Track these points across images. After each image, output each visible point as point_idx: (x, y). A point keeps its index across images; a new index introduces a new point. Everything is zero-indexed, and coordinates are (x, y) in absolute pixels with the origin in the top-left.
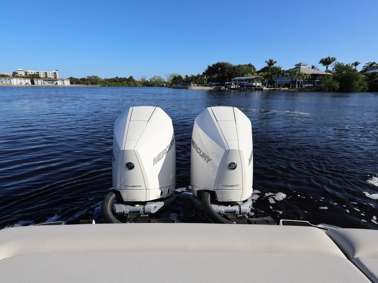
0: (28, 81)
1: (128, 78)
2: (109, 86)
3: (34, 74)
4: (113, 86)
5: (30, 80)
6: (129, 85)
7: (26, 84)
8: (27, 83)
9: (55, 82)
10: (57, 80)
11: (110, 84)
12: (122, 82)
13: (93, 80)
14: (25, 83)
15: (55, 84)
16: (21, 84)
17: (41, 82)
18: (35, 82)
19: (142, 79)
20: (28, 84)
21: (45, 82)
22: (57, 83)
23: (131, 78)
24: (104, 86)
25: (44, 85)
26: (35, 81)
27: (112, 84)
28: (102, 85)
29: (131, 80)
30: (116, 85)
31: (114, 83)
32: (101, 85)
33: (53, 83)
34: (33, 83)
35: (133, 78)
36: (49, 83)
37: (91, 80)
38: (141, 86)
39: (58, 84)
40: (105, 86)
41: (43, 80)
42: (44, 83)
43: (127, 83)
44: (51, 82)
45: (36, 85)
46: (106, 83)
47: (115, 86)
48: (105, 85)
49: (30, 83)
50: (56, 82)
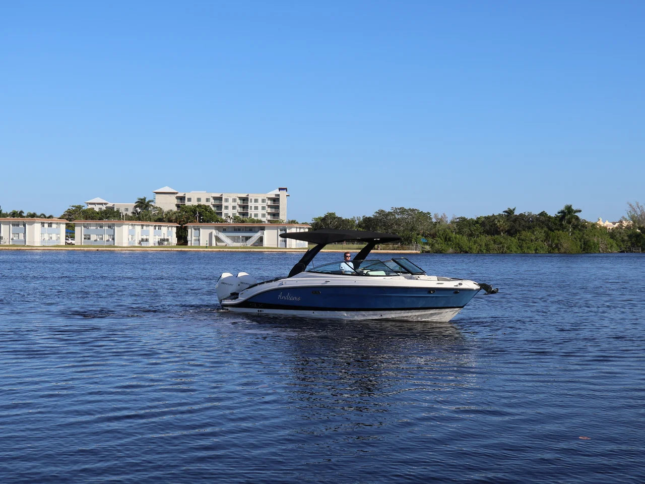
0: (169, 233)
1: (557, 217)
2: (462, 251)
3: (199, 206)
4: (480, 252)
5: (175, 230)
6: (554, 250)
7: (161, 242)
8: (164, 240)
9: (256, 236)
10: (263, 229)
11: (464, 240)
12: (524, 233)
13: (396, 227)
14: (157, 239)
15: (255, 245)
16: (144, 244)
17: (211, 234)
18: (191, 235)
19: (632, 218)
20: (166, 243)
21: (222, 236)
22: (261, 239)
23: (568, 214)
24: (439, 252)
25: (217, 247)
26: (189, 231)
27: (475, 242)
28: (432, 245)
29: (569, 222)
30: (493, 246)
31: (485, 239)
32: (428, 248)
33: (247, 238)
34: (182, 238)
35: (577, 214)
36: (235, 239)
37: (391, 226)
38: (615, 249)
39: (266, 243)
40: (441, 252)
41: (218, 229)
42: (218, 239)
43: (547, 237)
44: (241, 235)
45: (191, 247)
46: (447, 239)
47: (488, 250)
48: (444, 246)
49: (174, 240)
50: (259, 234)
